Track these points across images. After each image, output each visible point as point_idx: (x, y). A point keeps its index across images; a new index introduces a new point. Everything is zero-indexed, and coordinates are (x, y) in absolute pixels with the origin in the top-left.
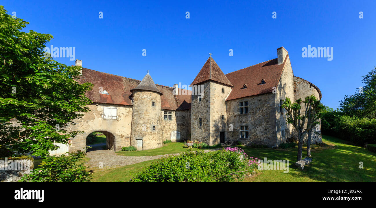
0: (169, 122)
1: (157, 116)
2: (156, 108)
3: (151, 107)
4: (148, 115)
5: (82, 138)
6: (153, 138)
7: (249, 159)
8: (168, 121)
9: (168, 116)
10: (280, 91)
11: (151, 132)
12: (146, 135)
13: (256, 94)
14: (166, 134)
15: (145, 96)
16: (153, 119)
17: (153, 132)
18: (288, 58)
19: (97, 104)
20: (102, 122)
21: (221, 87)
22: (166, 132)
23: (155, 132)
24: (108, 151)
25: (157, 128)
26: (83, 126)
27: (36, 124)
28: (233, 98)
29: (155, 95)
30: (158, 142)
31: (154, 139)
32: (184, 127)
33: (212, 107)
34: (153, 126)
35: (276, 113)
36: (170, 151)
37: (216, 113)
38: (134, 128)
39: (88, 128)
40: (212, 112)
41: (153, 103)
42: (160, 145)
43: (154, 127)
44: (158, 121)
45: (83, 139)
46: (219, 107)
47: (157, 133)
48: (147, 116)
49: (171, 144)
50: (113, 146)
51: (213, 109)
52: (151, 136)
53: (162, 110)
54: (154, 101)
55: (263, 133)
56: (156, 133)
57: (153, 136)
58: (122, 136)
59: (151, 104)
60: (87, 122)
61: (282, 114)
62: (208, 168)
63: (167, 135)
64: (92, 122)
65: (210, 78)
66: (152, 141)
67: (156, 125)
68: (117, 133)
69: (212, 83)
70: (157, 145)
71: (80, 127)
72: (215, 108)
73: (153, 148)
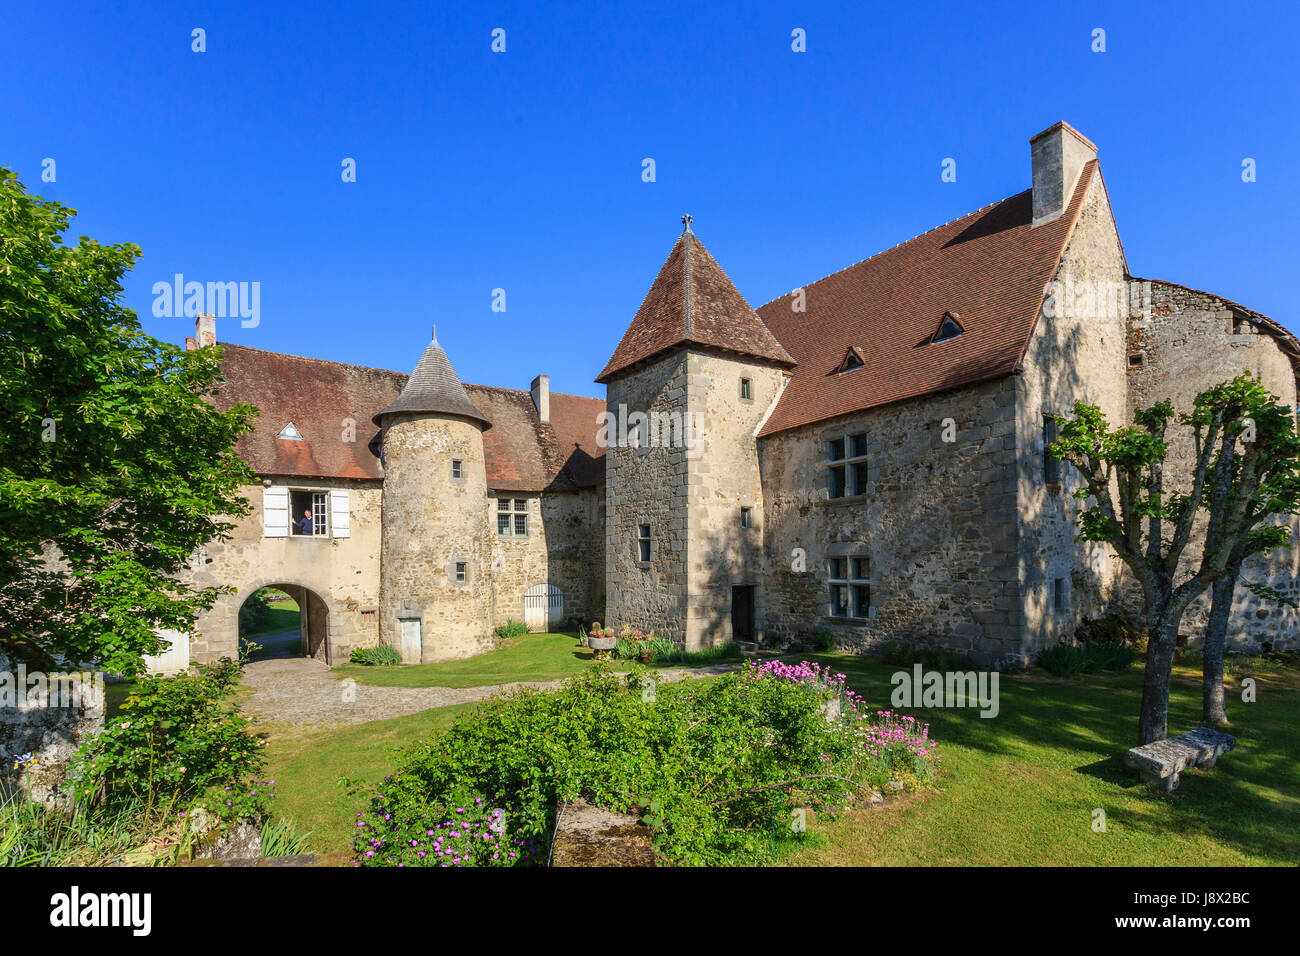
0: (519, 546)
1: (471, 522)
2: (466, 487)
3: (449, 485)
4: (439, 519)
5: (227, 610)
6: (458, 613)
7: (874, 720)
8: (514, 542)
9: (512, 519)
10: (1046, 371)
11: (451, 587)
12: (432, 599)
13: (908, 392)
14: (505, 597)
15: (427, 438)
16: (457, 534)
17: (457, 589)
18: (1096, 177)
19: (268, 482)
20: (284, 548)
21: (736, 370)
22: (507, 590)
23: (465, 589)
24: (307, 661)
25: (472, 572)
26: (227, 565)
27: (106, 564)
28: (793, 421)
29: (461, 430)
30: (476, 629)
31: (462, 615)
32: (577, 566)
33: (696, 473)
34: (458, 564)
35: (1021, 489)
36: (524, 670)
37: (713, 497)
38: (390, 572)
39: (244, 575)
40: (696, 493)
41: (457, 464)
42: (486, 642)
43: (461, 566)
44: (477, 543)
45: (229, 615)
46: (727, 469)
47: (472, 595)
48: (433, 523)
49: (525, 638)
50: (322, 645)
51: (699, 480)
52: (450, 606)
53: (490, 495)
54: (458, 457)
55: (946, 592)
56: (468, 594)
57: (459, 603)
58: (351, 605)
59: (448, 468)
60: (240, 551)
61: (1054, 491)
62: (677, 752)
63: (511, 600)
64: (256, 549)
65: (686, 336)
66: (454, 625)
67: (468, 557)
68: (332, 591)
69: (694, 359)
70: (475, 644)
71: (218, 571)
72: (712, 473)
73: (460, 655)
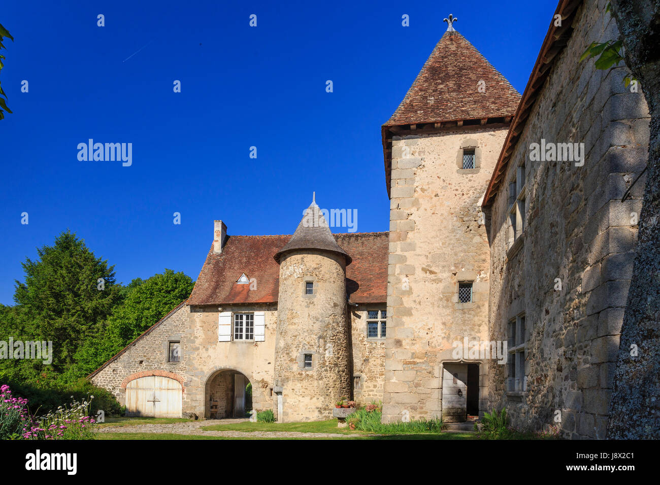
1: (317, 326)
2: (315, 300)
3: (302, 299)
4: (295, 324)
6: (304, 390)
11: (299, 371)
12: (288, 379)
15: (291, 268)
16: (306, 334)
17: (303, 373)
23: (310, 373)
25: (316, 361)
29: (312, 260)
30: (319, 402)
31: (307, 392)
34: (306, 355)
39: (208, 363)
41: (309, 284)
42: (326, 413)
43: (308, 357)
44: (321, 340)
47: (316, 377)
48: (291, 327)
52: (299, 385)
54: (309, 279)
56: (312, 376)
57: (305, 383)
58: (265, 384)
59: (302, 287)
60: (207, 350)
64: (215, 348)
66: (301, 398)
67: (312, 351)
70: (316, 413)
71: (196, 361)
73: (304, 420)
